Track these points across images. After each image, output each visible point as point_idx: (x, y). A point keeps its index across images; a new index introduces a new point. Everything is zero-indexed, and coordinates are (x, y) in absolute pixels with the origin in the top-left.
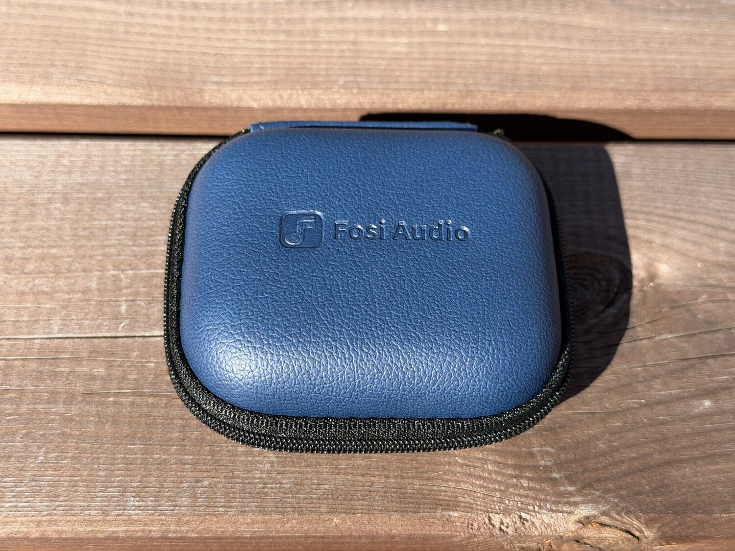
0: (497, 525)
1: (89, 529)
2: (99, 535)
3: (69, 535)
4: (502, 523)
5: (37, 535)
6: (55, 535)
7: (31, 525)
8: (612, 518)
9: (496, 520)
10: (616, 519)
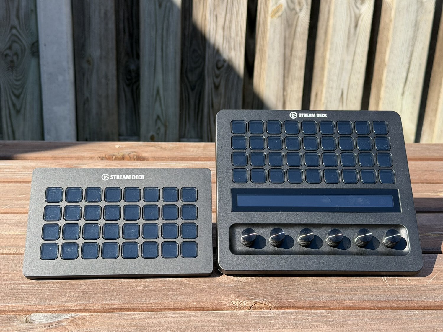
0: (234, 304)
1: (133, 306)
2: (135, 308)
3: (128, 308)
4: (235, 303)
5: (119, 308)
6: (124, 308)
7: (118, 305)
8: (262, 301)
9: (234, 303)
10: (263, 302)
